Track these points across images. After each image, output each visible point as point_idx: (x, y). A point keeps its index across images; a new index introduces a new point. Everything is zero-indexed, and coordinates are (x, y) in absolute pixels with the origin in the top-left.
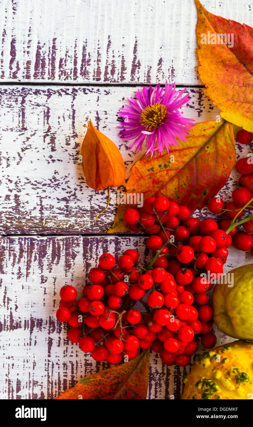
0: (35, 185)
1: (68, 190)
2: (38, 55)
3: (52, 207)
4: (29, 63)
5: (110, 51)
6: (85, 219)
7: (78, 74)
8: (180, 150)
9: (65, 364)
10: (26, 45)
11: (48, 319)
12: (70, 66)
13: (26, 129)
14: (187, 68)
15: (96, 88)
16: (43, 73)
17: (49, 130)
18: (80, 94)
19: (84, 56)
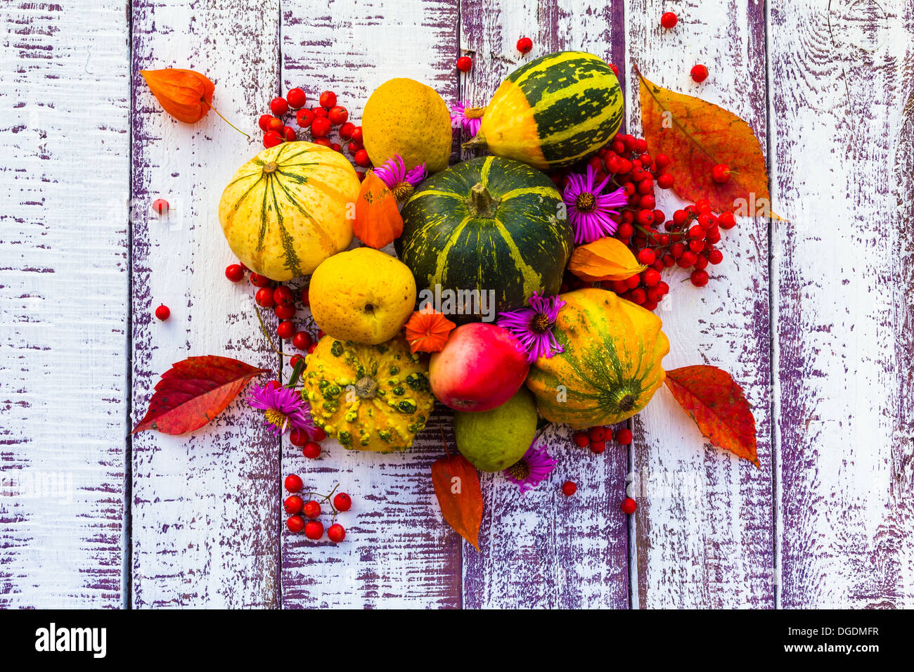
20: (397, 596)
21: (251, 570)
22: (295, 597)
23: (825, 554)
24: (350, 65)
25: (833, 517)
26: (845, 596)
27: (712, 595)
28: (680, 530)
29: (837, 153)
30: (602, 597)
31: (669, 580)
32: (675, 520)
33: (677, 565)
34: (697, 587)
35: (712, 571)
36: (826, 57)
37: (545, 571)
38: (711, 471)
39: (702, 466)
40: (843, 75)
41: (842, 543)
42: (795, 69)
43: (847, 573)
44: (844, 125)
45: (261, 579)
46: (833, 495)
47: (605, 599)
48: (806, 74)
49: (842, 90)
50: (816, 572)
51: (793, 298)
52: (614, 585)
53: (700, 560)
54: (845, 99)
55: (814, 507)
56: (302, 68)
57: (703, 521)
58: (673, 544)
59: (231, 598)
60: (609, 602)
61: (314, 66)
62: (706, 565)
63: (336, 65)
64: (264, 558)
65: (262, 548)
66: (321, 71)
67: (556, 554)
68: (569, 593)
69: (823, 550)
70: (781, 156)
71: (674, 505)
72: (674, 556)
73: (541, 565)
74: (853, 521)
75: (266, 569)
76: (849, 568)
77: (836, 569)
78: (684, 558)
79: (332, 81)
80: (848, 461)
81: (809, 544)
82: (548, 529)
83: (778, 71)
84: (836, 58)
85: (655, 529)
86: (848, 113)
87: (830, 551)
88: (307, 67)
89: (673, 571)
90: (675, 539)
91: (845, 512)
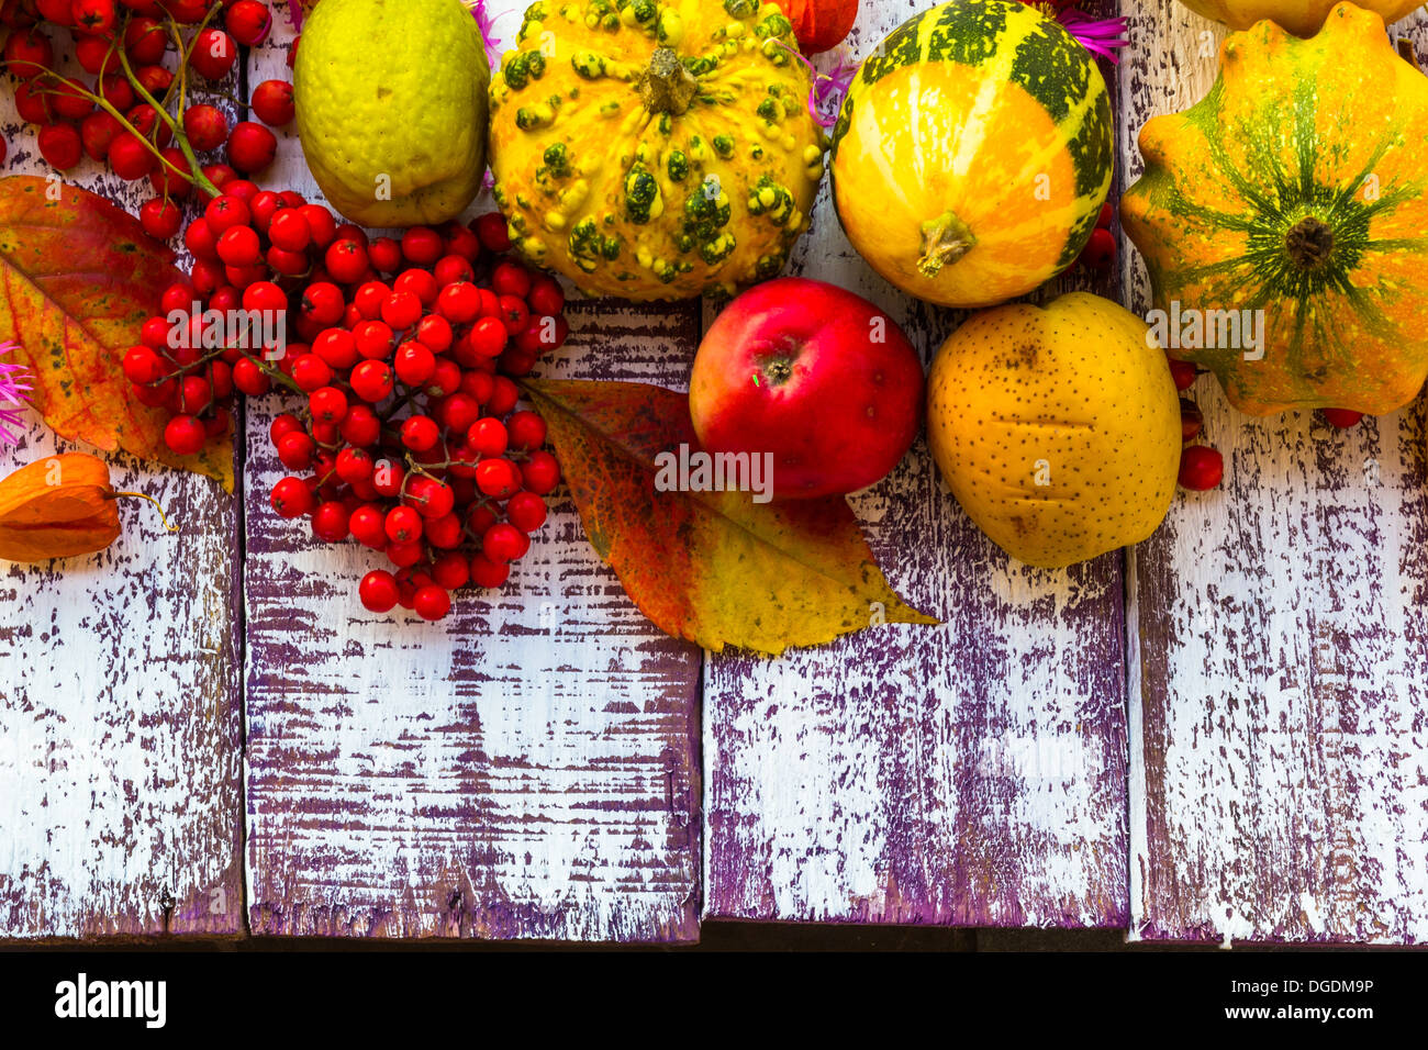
0: (117, 675)
1: (128, 592)
3: (171, 633)
6: (201, 549)
8: (15, 315)
9: (568, 593)
11: (454, 636)
20: (537, 632)
21: (166, 572)
22: (281, 627)
27: (1331, 765)
28: (1250, 600)
30: (1059, 656)
31: (1221, 725)
32: (1238, 575)
33: (1243, 686)
34: (1294, 744)
35: (1331, 704)
37: (912, 586)
38: (1328, 454)
39: (1308, 442)
45: (193, 595)
47: (1065, 661)
52: (1089, 628)
53: (1301, 676)
57: (1308, 577)
58: (1231, 634)
59: (117, 640)
60: (1075, 669)
62: (1316, 688)
64: (200, 543)
65: (196, 516)
67: (940, 543)
68: (973, 643)
71: (1234, 537)
72: (1234, 665)
73: (903, 569)
75: (206, 571)
78: (1259, 670)
82: (921, 482)
85: (1187, 596)
89: (1233, 703)
90: (1237, 623)
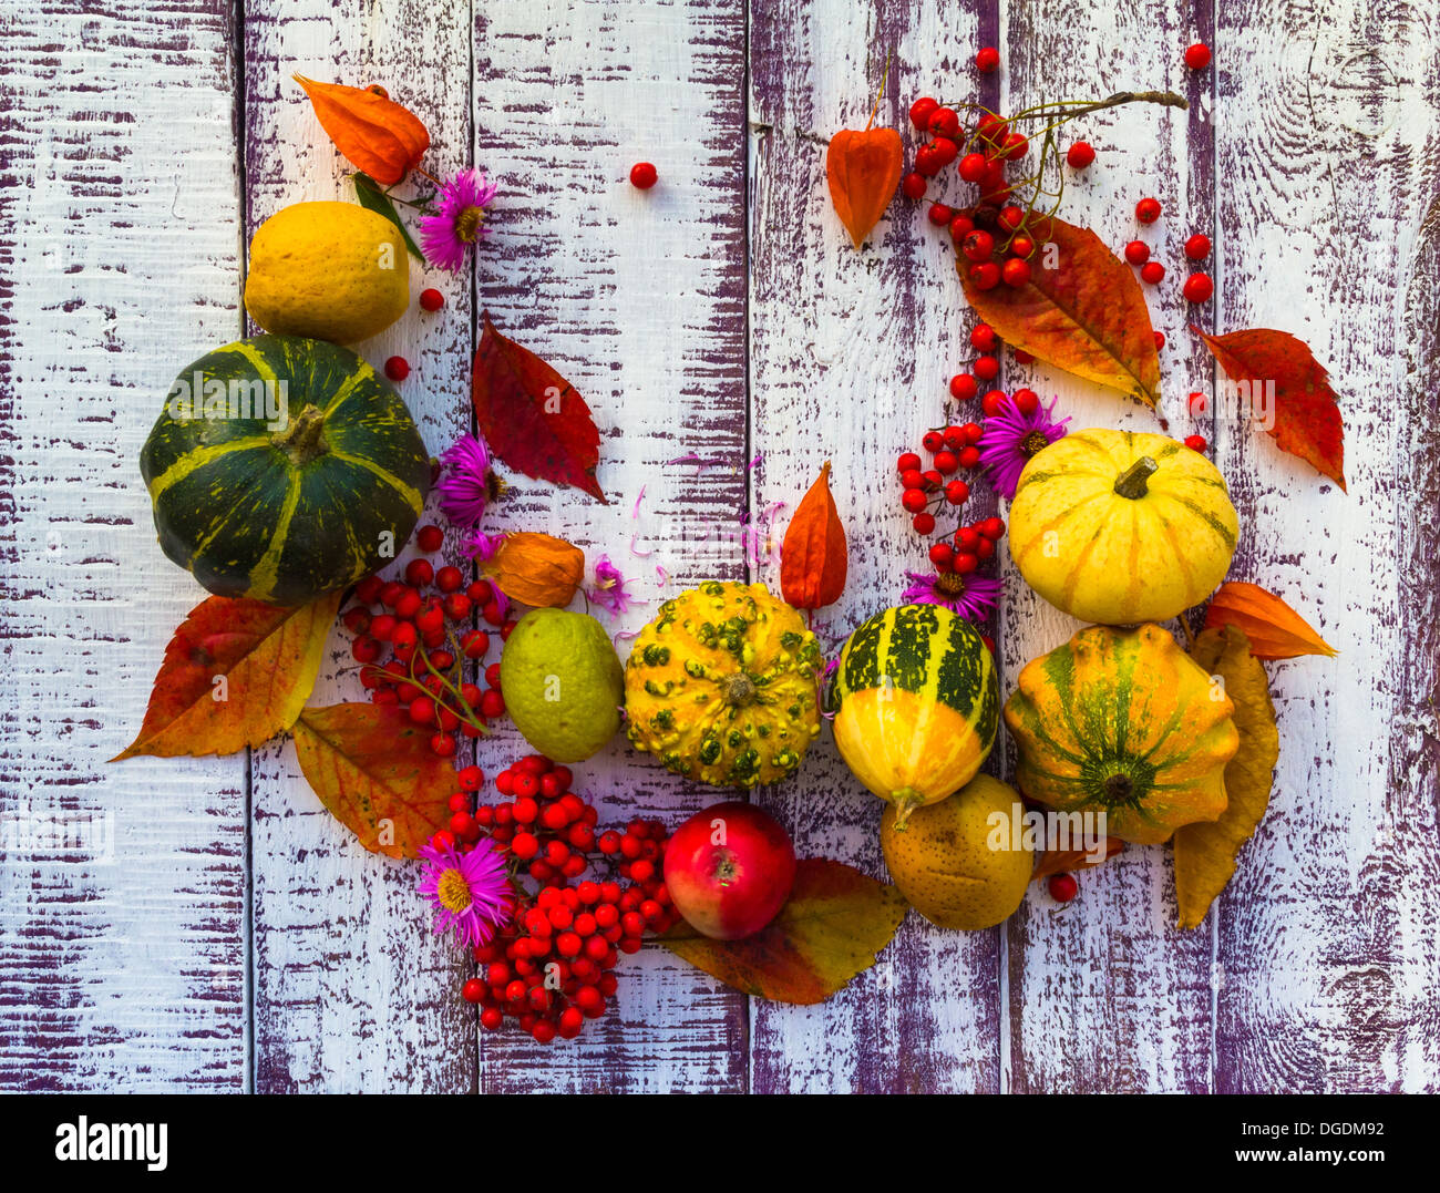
0: (402, 980)
2: (206, 997)
3: (434, 954)
4: (218, 1010)
5: (198, 888)
7: (233, 936)
8: (341, 782)
10: (191, 1015)
12: (221, 949)
13: (319, 998)
14: (219, 772)
15: (255, 897)
16: (233, 988)
17: (319, 964)
18: (263, 919)
19: (205, 928)
23: (1285, 898)
24: (579, 143)
25: (1299, 844)
26: (1314, 960)
27: (1120, 1015)
28: (1073, 918)
29: (1317, 292)
30: (960, 953)
31: (1055, 993)
33: (1069, 969)
34: (1098, 1003)
35: (1121, 979)
36: (1304, 145)
40: (1329, 172)
41: (1310, 881)
42: (1255, 164)
43: (1317, 926)
44: (1328, 249)
46: (1299, 810)
47: (964, 955)
48: (1272, 171)
49: (1327, 196)
50: (1270, 924)
51: (1243, 513)
52: (978, 935)
53: (1103, 963)
54: (1330, 209)
55: (1270, 828)
56: (506, 146)
57: (1108, 904)
58: (1062, 939)
59: (402, 959)
60: (969, 960)
61: (525, 143)
62: (1112, 970)
63: (558, 142)
66: (536, 151)
68: (910, 947)
69: (1282, 891)
70: (1230, 297)
72: (1063, 957)
74: (1328, 850)
76: (1320, 920)
77: (1302, 919)
78: (1078, 960)
79: (552, 166)
80: (1324, 759)
81: (1261, 883)
83: (1229, 166)
84: (1318, 147)
85: (1036, 917)
86: (1334, 231)
87: (1292, 893)
88: (514, 146)
89: (1062, 979)
90: (1066, 932)
91: (1316, 836)
